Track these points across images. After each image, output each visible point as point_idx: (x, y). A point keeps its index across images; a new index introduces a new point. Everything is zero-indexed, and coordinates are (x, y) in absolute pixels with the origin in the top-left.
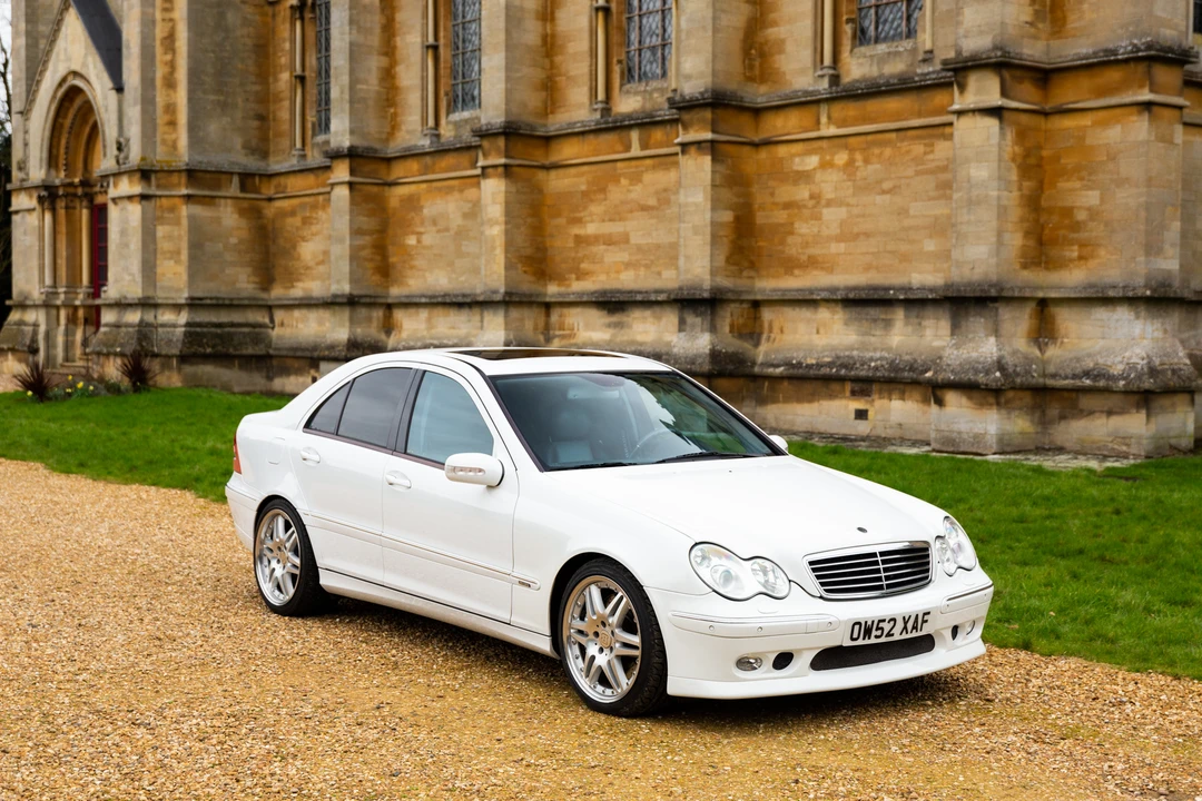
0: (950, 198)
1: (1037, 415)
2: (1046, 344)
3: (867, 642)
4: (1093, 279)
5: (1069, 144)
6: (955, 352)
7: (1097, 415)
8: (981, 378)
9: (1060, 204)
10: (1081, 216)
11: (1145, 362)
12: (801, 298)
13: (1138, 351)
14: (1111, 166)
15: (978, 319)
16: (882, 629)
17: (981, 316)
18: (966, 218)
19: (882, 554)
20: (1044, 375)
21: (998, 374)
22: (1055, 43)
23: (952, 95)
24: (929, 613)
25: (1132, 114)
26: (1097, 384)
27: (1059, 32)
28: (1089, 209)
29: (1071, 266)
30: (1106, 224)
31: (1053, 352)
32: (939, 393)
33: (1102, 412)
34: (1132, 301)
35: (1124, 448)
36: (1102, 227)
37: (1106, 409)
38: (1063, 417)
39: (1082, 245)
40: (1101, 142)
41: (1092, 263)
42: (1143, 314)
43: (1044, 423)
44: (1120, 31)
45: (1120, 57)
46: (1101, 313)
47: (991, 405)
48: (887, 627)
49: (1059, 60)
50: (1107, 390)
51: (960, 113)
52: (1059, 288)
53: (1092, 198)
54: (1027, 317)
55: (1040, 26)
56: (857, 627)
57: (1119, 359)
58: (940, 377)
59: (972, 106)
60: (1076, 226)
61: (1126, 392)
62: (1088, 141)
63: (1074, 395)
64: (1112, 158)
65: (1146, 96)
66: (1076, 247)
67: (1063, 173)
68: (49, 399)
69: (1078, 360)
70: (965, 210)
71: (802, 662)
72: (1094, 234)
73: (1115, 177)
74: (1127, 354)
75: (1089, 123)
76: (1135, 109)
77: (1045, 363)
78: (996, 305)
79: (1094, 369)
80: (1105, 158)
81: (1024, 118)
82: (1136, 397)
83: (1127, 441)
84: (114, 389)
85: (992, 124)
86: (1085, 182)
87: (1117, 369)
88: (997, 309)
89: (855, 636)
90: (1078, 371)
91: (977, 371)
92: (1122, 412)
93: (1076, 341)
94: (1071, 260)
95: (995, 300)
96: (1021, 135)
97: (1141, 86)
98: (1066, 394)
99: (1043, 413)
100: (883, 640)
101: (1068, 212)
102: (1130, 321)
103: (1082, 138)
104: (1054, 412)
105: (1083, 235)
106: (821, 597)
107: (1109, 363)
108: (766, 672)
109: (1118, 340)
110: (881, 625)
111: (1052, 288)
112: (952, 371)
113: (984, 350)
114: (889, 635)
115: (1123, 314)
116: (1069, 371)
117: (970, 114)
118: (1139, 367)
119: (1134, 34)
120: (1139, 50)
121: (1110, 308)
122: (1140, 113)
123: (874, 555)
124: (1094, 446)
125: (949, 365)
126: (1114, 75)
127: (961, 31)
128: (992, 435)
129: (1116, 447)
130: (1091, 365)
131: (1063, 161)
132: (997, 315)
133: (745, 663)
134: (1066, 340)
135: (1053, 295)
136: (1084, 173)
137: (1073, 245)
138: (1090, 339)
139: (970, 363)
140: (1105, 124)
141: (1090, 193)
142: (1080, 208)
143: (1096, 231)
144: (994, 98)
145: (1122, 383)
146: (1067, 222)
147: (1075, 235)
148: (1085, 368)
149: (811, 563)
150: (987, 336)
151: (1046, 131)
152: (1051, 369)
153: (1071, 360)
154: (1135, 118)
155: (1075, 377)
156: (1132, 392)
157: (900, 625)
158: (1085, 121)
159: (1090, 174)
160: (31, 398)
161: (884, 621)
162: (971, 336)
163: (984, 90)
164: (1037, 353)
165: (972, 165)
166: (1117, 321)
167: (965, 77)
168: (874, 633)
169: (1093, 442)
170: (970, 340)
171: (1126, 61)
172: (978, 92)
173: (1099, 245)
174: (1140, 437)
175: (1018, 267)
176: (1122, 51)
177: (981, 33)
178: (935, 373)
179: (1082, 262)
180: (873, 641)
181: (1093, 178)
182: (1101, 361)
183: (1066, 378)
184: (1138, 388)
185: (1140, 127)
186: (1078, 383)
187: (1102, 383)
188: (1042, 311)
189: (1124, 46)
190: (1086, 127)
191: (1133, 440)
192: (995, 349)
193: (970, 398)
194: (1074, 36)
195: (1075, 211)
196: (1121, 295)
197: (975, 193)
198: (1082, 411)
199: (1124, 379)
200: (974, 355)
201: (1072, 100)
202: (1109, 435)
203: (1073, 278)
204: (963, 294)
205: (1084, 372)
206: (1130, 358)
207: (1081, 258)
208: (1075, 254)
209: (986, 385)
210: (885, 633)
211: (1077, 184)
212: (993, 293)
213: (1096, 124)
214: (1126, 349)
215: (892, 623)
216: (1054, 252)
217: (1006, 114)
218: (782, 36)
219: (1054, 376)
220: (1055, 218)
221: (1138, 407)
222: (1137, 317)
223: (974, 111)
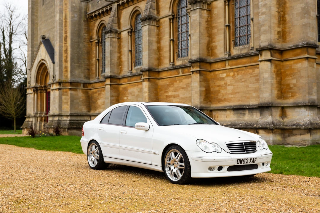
0: (259, 83)
1: (282, 135)
2: (284, 118)
3: (241, 164)
4: (295, 101)
5: (288, 68)
6: (261, 120)
7: (298, 135)
8: (268, 126)
9: (286, 83)
10: (292, 86)
11: (309, 121)
12: (222, 109)
13: (307, 119)
14: (299, 73)
15: (267, 111)
16: (245, 161)
17: (268, 111)
18: (263, 87)
19: (244, 143)
20: (284, 126)
21: (272, 125)
22: (284, 44)
23: (259, 57)
24: (256, 158)
25: (303, 60)
26: (297, 127)
27: (285, 41)
28: (293, 84)
29: (290, 98)
30: (298, 88)
31: (286, 120)
32: (257, 130)
33: (299, 134)
34: (305, 106)
35: (305, 143)
36: (297, 88)
37: (300, 133)
38: (289, 136)
39: (292, 93)
40: (296, 67)
41: (295, 97)
42: (308, 110)
43: (284, 138)
44: (300, 40)
45: (300, 47)
46: (297, 110)
47: (271, 133)
48: (246, 161)
49: (285, 48)
50: (300, 129)
51: (261, 61)
52: (287, 104)
53: (294, 81)
54: (279, 111)
55: (280, 40)
56: (238, 160)
57: (303, 121)
58: (258, 126)
59: (264, 59)
60: (291, 88)
61: (305, 129)
62: (293, 68)
63: (291, 130)
64: (299, 71)
65: (307, 56)
66: (291, 94)
67: (287, 75)
68: (35, 137)
69: (292, 121)
70: (263, 85)
71: (225, 169)
72: (295, 90)
73: (300, 76)
74: (304, 120)
75: (293, 63)
76: (304, 59)
77: (284, 123)
78: (271, 108)
79: (296, 124)
80: (297, 71)
81: (277, 62)
82: (307, 130)
83: (305, 141)
84: (52, 135)
85: (269, 63)
86: (292, 78)
87: (302, 123)
88: (271, 109)
89: (238, 162)
90: (292, 124)
91: (267, 125)
92: (304, 134)
93: (291, 117)
94: (290, 97)
95: (271, 107)
96: (276, 66)
97: (305, 54)
98: (289, 130)
99: (284, 135)
100: (245, 164)
101: (288, 85)
102: (305, 111)
103: (291, 67)
104: (287, 135)
105: (292, 91)
106: (229, 153)
107: (300, 122)
108: (216, 171)
109: (302, 116)
110: (245, 160)
111: (285, 104)
112: (261, 125)
113: (268, 119)
114: (247, 163)
115: (303, 110)
116: (290, 124)
117: (263, 61)
118: (308, 123)
119: (303, 41)
120: (304, 45)
121: (300, 108)
122: (305, 60)
123: (242, 143)
124: (297, 143)
125: (260, 123)
126: (299, 51)
127: (260, 41)
128: (271, 141)
129: (303, 143)
130: (296, 123)
131: (286, 72)
132: (271, 111)
133: (211, 169)
134: (289, 117)
135: (285, 105)
136: (292, 75)
137: (290, 93)
138: (295, 116)
139: (265, 123)
140: (297, 63)
141: (294, 80)
142: (291, 84)
143: (295, 89)
144: (269, 57)
145: (303, 127)
146: (288, 87)
147: (291, 91)
148: (294, 123)
149: (227, 144)
150: (269, 116)
151: (282, 65)
152: (286, 124)
153: (290, 121)
154: (304, 61)
155: (291, 126)
156: (306, 129)
157: (249, 160)
158: (292, 62)
159: (293, 75)
160: (31, 137)
161: (245, 159)
162: (265, 116)
163: (266, 55)
164: (282, 120)
165: (264, 74)
166: (302, 111)
167: (262, 52)
168: (243, 162)
169: (297, 142)
170: (265, 117)
171: (301, 47)
172: (265, 56)
173: (297, 93)
174: (308, 140)
175: (276, 99)
176: (300, 45)
177: (265, 42)
178: (256, 125)
179: (292, 97)
180: (243, 164)
181: (294, 76)
182: (298, 122)
183: (289, 126)
184: (308, 128)
185: (305, 63)
186: (292, 127)
187: (298, 127)
188: (283, 110)
189: (301, 44)
190: (292, 64)
191: (307, 141)
192: (271, 119)
193: (265, 131)
194: (288, 42)
195: (290, 85)
196: (302, 105)
197: (265, 80)
198: (293, 134)
199: (304, 126)
200: (266, 120)
201: (288, 57)
202: (301, 140)
203: (290, 101)
204: (263, 106)
205: (294, 124)
206: (305, 120)
207: (292, 96)
208: (291, 95)
209: (269, 128)
210: (246, 162)
211: (291, 78)
212: (270, 105)
213: (294, 63)
214: (304, 118)
216: (285, 95)
217: (272, 61)
218: (216, 45)
219: (286, 126)
220: (285, 87)
221: (308, 133)
222: (307, 110)
223: (264, 61)
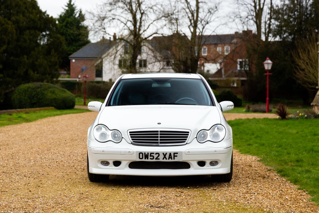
3: (146, 160)
16: (153, 156)
19: (160, 132)
48: (155, 156)
56: (141, 155)
71: (125, 164)
89: (141, 157)
100: (154, 160)
106: (132, 143)
108: (112, 167)
110: (152, 155)
114: (156, 159)
123: (158, 131)
149: (130, 132)
157: (162, 156)
161: (153, 153)
168: (149, 157)
180: (149, 160)
215: (157, 155)
